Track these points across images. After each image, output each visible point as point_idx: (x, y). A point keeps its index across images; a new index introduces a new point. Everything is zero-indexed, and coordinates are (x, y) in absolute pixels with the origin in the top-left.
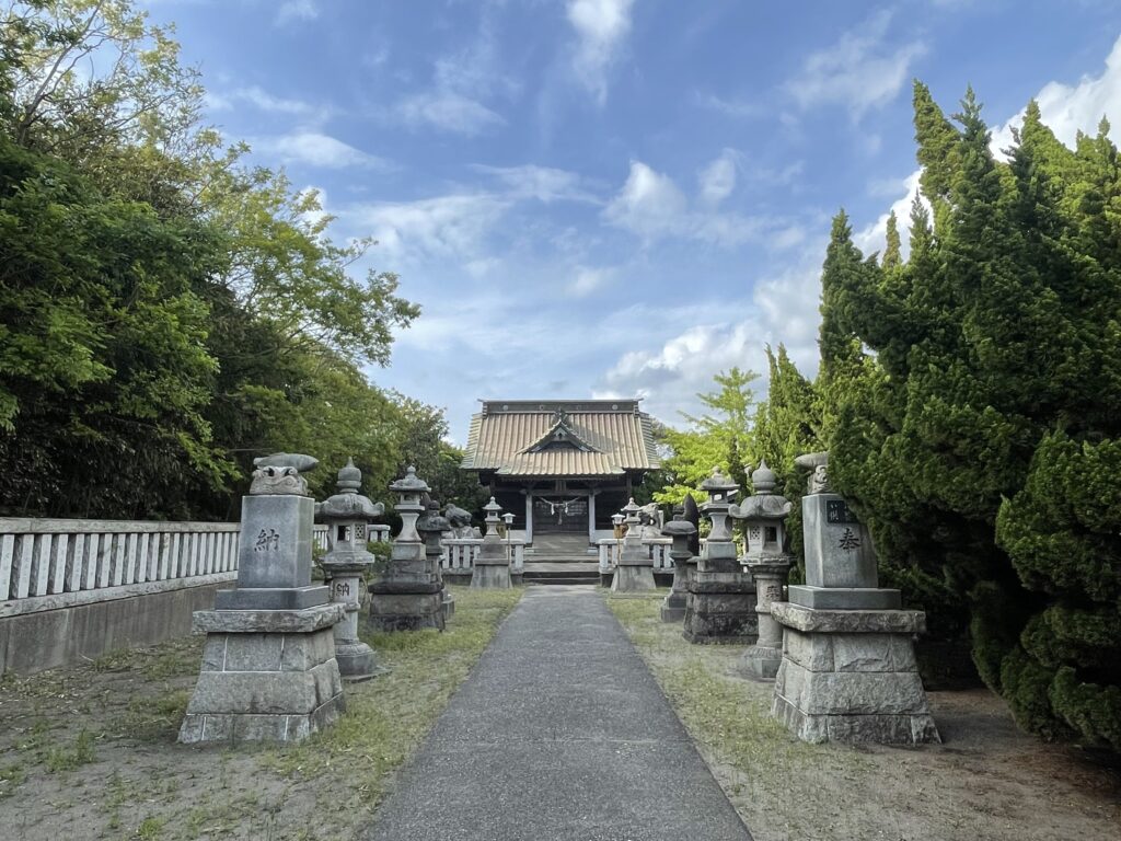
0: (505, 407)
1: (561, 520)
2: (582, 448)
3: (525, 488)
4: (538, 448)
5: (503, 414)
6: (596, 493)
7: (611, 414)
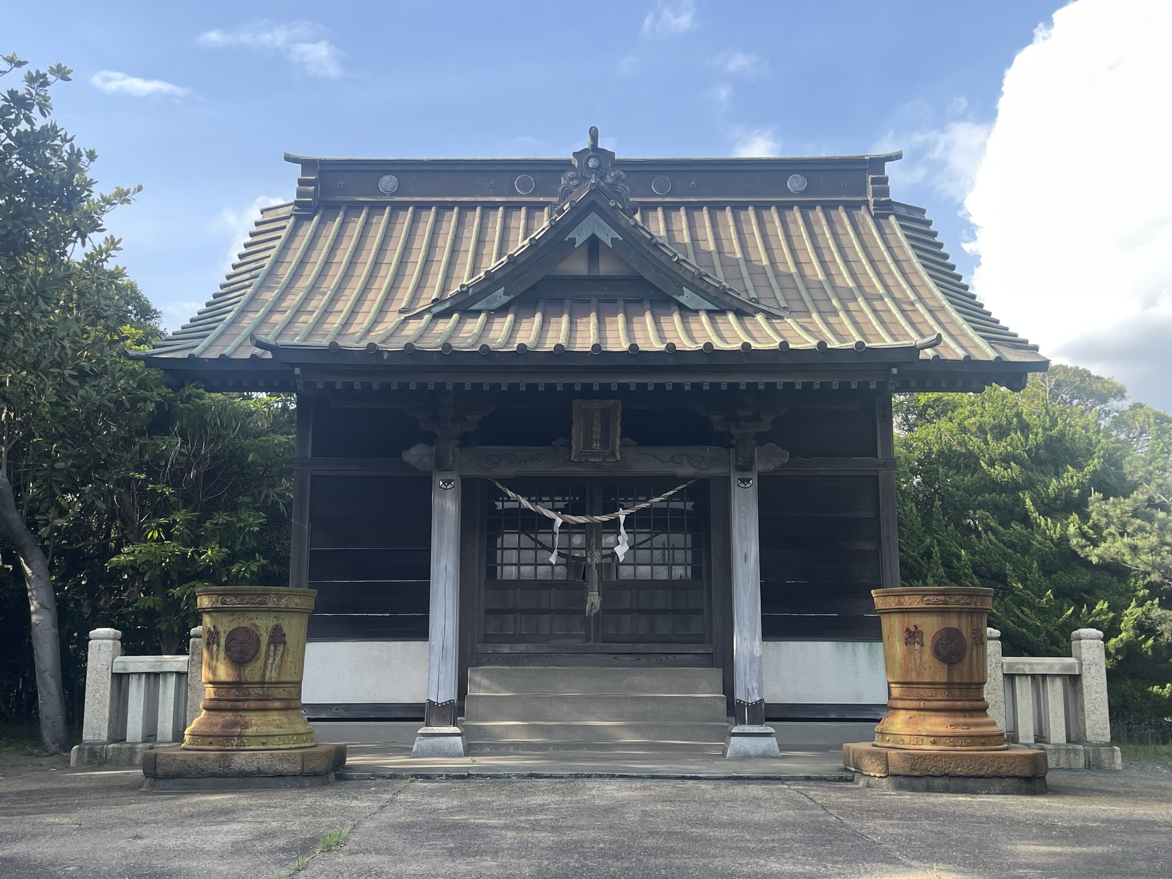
0: (388, 182)
1: (594, 599)
2: (687, 297)
3: (429, 439)
4: (500, 297)
5: (376, 207)
6: (759, 467)
7: (783, 208)
